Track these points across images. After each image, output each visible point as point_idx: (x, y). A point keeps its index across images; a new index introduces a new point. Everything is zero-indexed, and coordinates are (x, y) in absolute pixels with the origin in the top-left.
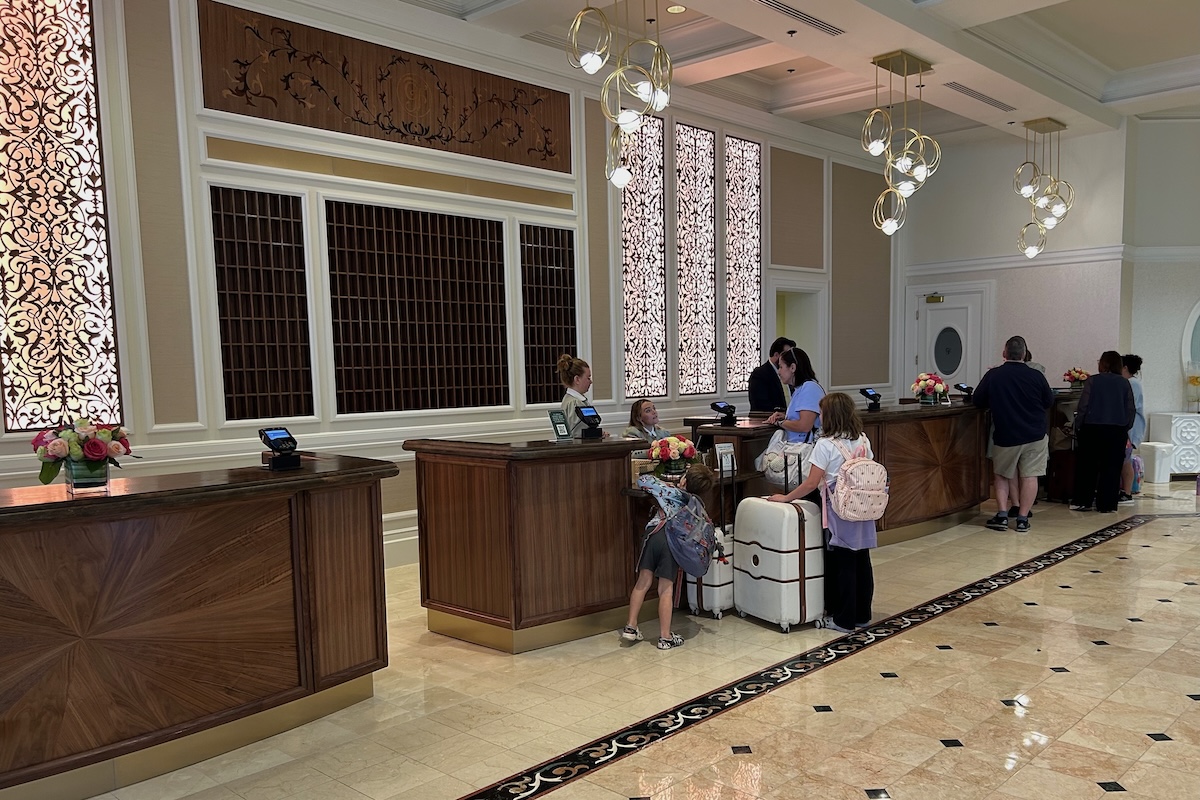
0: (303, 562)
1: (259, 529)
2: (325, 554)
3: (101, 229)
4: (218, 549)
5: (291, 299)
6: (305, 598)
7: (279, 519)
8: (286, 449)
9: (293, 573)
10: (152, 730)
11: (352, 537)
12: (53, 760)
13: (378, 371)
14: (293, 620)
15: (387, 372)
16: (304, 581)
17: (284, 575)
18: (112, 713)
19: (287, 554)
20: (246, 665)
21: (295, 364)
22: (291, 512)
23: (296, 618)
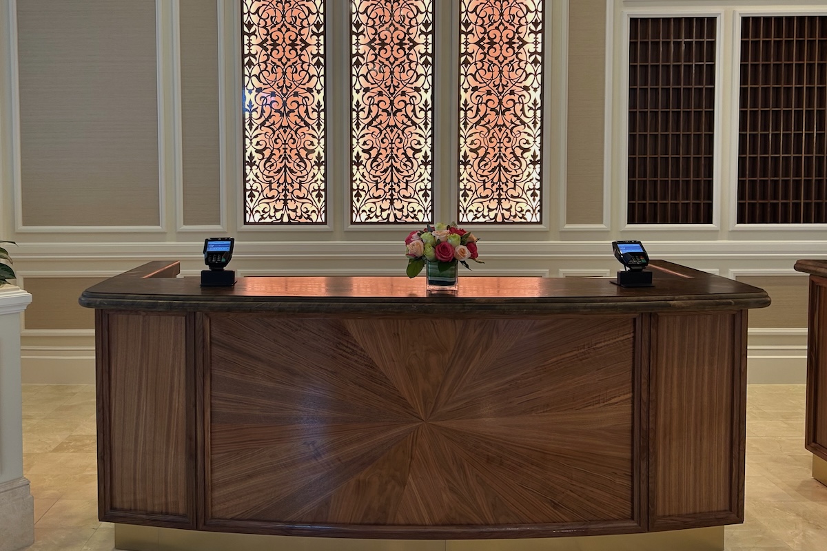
0: (644, 387)
1: (598, 346)
2: (672, 383)
3: (538, 65)
4: (554, 359)
5: (699, 114)
6: (644, 426)
7: (622, 338)
8: (636, 265)
9: (633, 397)
10: (477, 522)
11: (706, 368)
12: (393, 525)
13: (786, 183)
14: (630, 448)
15: (797, 183)
16: (644, 408)
17: (622, 398)
18: (444, 496)
19: (629, 375)
20: (574, 483)
21: (697, 174)
22: (634, 332)
23: (632, 445)
